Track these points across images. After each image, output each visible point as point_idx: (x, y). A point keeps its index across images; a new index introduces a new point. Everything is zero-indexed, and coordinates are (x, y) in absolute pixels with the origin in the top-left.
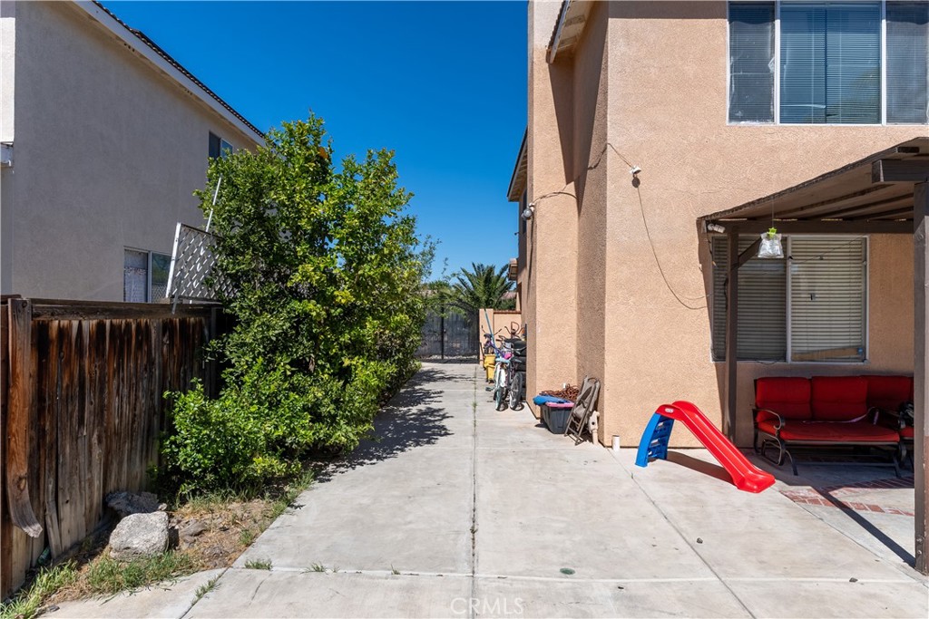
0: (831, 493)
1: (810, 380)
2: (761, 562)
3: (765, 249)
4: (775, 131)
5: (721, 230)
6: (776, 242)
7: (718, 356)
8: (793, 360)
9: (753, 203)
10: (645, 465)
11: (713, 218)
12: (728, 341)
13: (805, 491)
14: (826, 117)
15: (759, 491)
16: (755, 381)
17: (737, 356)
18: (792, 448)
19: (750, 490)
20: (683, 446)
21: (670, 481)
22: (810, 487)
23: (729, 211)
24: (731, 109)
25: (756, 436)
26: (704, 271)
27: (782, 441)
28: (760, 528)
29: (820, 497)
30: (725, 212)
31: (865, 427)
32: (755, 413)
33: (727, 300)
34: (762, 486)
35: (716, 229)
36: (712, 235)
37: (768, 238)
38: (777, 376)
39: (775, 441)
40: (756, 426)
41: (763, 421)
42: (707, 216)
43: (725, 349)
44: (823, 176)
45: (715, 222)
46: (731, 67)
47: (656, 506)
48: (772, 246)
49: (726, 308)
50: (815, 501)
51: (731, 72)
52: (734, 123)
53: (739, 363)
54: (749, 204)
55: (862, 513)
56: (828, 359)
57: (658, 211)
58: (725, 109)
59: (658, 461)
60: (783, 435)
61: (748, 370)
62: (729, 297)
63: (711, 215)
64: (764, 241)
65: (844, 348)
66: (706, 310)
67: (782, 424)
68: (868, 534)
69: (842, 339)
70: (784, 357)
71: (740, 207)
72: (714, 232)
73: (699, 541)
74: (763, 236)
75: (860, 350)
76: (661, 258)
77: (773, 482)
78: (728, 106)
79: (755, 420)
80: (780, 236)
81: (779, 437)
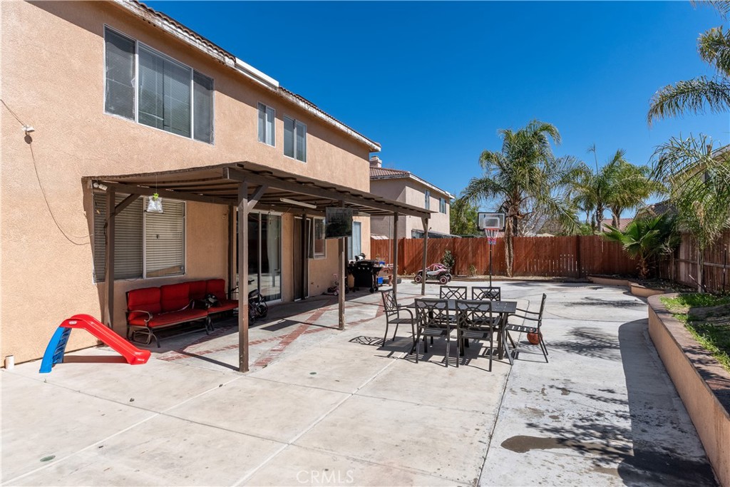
0: (184, 351)
1: (160, 288)
2: (175, 396)
3: (151, 206)
4: (134, 127)
5: (105, 188)
6: (159, 202)
7: (99, 278)
8: (147, 277)
9: (139, 175)
10: (49, 370)
11: (100, 179)
12: (108, 267)
13: (170, 354)
14: (163, 126)
15: (145, 362)
16: (127, 293)
17: (113, 278)
18: (157, 332)
19: (140, 363)
20: (71, 350)
21: (79, 375)
22: (172, 351)
23: (116, 177)
24: (107, 103)
25: (128, 330)
26: (87, 216)
27: (150, 328)
28: (161, 380)
29: (180, 355)
30: (113, 176)
31: (189, 312)
32: (127, 315)
33: (106, 239)
34: (146, 358)
35: (101, 187)
36: (96, 191)
37: (153, 199)
38: (137, 288)
39: (144, 330)
40: (129, 323)
41: (135, 319)
42: (94, 177)
43: (105, 273)
44: (193, 168)
45: (100, 182)
46: (107, 73)
47: (82, 393)
48: (156, 205)
49: (106, 243)
50: (179, 358)
51: (107, 77)
52: (108, 114)
53: (115, 282)
54: (136, 175)
55: (204, 356)
56: (166, 274)
57: (49, 166)
58: (102, 101)
59: (57, 365)
60: (151, 324)
61: (121, 286)
62: (108, 237)
63: (98, 177)
64: (151, 201)
65: (174, 267)
66: (90, 246)
67: (151, 317)
68: (213, 364)
69: (172, 263)
70: (141, 276)
71: (128, 176)
72: (98, 188)
73: (132, 400)
74: (150, 197)
75: (181, 268)
76: (52, 205)
77: (150, 355)
78: (104, 101)
79: (127, 319)
80: (161, 199)
81: (148, 326)
